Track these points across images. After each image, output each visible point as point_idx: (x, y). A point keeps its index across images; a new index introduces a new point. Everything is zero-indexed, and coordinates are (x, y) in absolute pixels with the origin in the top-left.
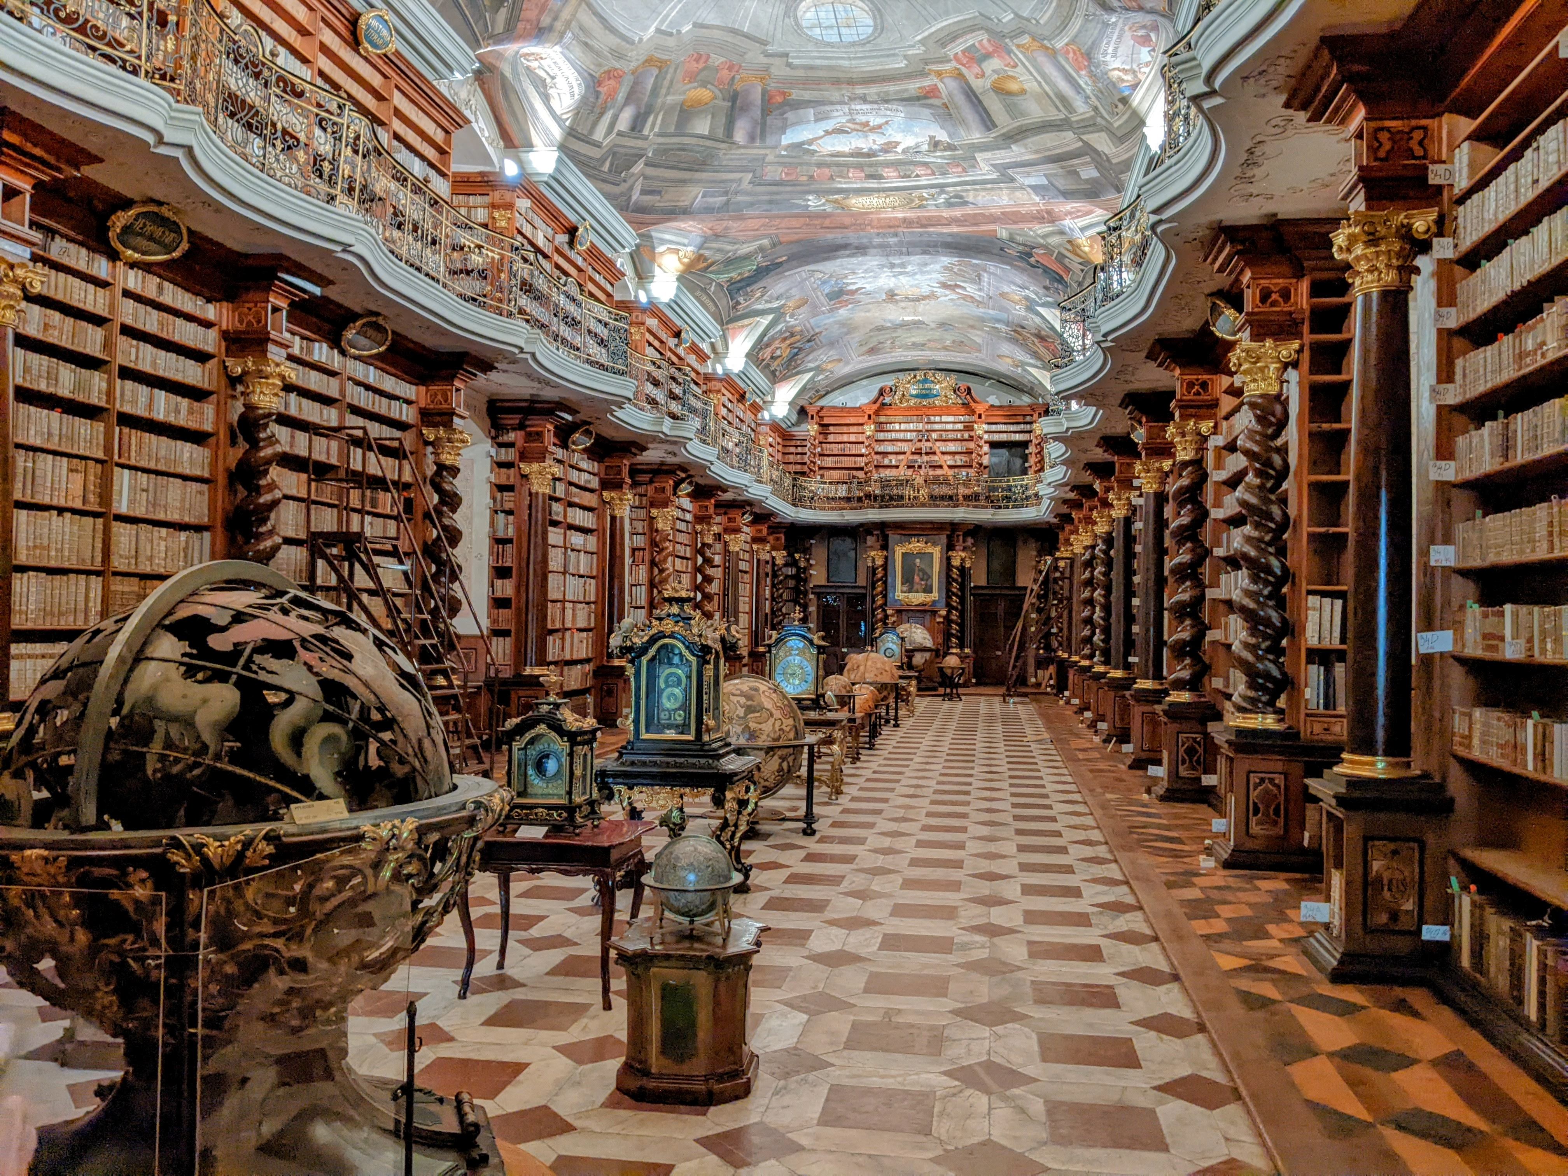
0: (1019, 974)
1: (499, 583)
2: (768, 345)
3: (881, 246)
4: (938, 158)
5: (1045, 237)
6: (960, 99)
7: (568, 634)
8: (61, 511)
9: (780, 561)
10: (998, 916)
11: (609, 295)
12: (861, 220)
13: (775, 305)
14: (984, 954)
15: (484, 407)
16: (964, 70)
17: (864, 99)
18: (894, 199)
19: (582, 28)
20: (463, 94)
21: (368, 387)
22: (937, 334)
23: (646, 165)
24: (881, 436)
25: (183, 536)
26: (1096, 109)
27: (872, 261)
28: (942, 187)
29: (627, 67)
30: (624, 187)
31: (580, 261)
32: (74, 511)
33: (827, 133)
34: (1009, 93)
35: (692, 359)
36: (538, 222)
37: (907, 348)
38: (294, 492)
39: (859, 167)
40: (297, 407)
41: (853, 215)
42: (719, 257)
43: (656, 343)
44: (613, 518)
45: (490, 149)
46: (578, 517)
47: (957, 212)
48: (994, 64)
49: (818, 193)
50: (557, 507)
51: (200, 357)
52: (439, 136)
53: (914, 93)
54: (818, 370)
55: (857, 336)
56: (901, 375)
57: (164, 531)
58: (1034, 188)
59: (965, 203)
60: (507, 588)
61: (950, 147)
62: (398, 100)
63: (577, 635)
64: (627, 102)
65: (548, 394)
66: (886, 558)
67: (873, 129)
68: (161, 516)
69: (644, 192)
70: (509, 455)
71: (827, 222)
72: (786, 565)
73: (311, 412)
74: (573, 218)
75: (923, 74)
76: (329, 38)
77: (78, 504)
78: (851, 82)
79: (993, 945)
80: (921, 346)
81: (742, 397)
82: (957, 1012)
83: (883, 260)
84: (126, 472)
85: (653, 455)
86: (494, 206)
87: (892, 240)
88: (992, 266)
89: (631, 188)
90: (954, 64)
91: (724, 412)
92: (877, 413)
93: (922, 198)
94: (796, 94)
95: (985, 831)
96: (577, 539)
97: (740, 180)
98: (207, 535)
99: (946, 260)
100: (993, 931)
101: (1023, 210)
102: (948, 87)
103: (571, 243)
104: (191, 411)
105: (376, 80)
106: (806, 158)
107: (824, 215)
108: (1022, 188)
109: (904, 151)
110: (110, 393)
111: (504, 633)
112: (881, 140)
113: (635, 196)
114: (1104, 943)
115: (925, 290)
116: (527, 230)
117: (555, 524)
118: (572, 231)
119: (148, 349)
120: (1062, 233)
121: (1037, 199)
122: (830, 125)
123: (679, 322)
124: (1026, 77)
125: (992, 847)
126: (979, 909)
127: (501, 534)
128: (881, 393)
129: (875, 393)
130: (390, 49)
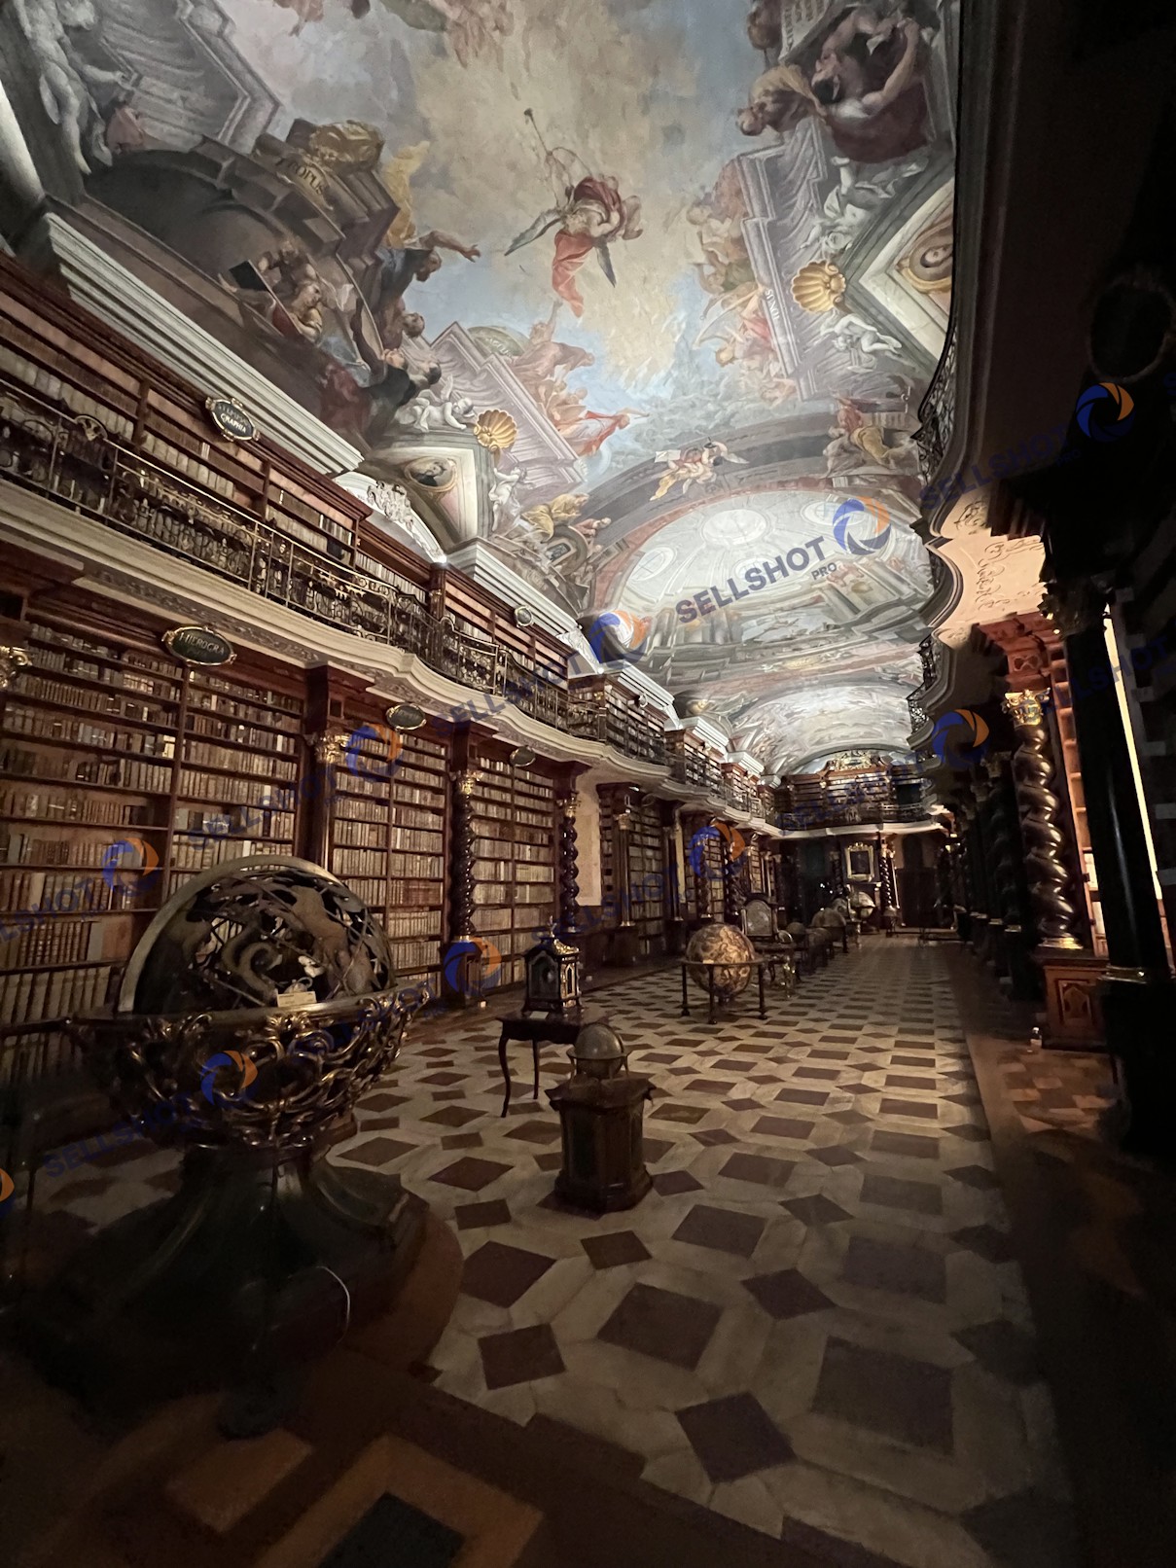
0: (869, 1124)
1: (605, 877)
2: (757, 745)
3: (811, 685)
4: (831, 633)
5: (903, 667)
6: (836, 600)
7: (647, 905)
8: (365, 849)
9: (778, 860)
10: (869, 1079)
11: (662, 729)
12: (795, 675)
13: (756, 724)
14: (849, 1107)
15: (595, 788)
16: (834, 584)
17: (782, 610)
18: (811, 659)
19: (627, 600)
20: (576, 641)
21: (527, 782)
22: (855, 729)
23: (673, 661)
24: (831, 788)
25: (429, 860)
26: (915, 590)
27: (807, 694)
28: (836, 649)
29: (653, 615)
30: (662, 674)
31: (643, 713)
32: (372, 849)
33: (766, 631)
34: (863, 592)
35: (713, 757)
36: (617, 695)
37: (839, 739)
38: (487, 835)
39: (788, 646)
40: (487, 793)
41: (792, 671)
42: (722, 703)
43: (692, 750)
44: (670, 840)
45: (592, 665)
46: (650, 841)
47: (849, 661)
48: (850, 577)
49: (769, 663)
50: (636, 837)
51: (437, 773)
52: (562, 662)
53: (808, 602)
54: (789, 756)
55: (807, 736)
56: (838, 754)
57: (419, 857)
58: (890, 641)
59: (852, 656)
60: (609, 880)
61: (836, 627)
62: (538, 646)
63: (653, 905)
64: (656, 632)
65: (626, 780)
66: (840, 856)
67: (791, 625)
68: (417, 849)
69: (673, 675)
70: (608, 811)
71: (777, 677)
72: (782, 862)
73: (496, 795)
74: (637, 692)
75: (813, 591)
76: (502, 623)
77: (374, 846)
78: (773, 602)
79: (858, 1101)
80: (847, 737)
81: (746, 774)
82: (810, 1152)
83: (811, 693)
84: (399, 830)
85: (690, 806)
86: (593, 692)
87: (814, 682)
88: (877, 687)
89: (666, 674)
90: (828, 582)
91: (735, 782)
92: (826, 775)
93: (826, 657)
94: (744, 614)
95: (881, 1018)
96: (650, 853)
97: (724, 663)
98: (442, 858)
99: (849, 688)
100: (861, 1089)
101: (887, 654)
102: (829, 597)
103: (637, 703)
104: (432, 799)
105: (526, 638)
106: (758, 646)
107: (774, 674)
108: (884, 642)
109: (811, 633)
110: (390, 793)
111: (610, 904)
112: (796, 630)
113: (669, 677)
114: (940, 1103)
115: (841, 707)
116: (612, 700)
117: (634, 845)
118: (636, 698)
119: (410, 771)
120: (913, 663)
121: (894, 647)
122: (766, 626)
123: (703, 738)
124: (870, 581)
125: (881, 1030)
126: (856, 1073)
127: (605, 852)
128: (828, 764)
129: (824, 765)
130: (532, 623)
